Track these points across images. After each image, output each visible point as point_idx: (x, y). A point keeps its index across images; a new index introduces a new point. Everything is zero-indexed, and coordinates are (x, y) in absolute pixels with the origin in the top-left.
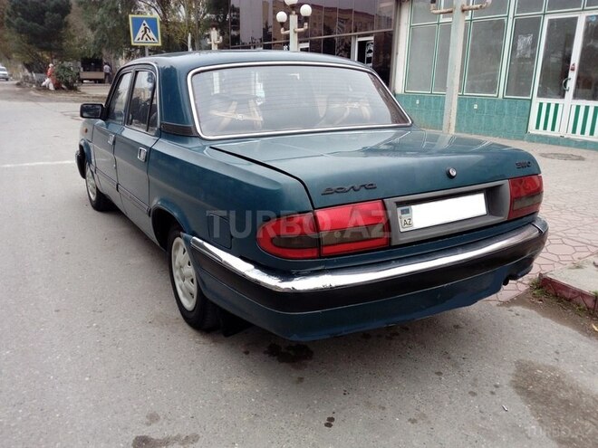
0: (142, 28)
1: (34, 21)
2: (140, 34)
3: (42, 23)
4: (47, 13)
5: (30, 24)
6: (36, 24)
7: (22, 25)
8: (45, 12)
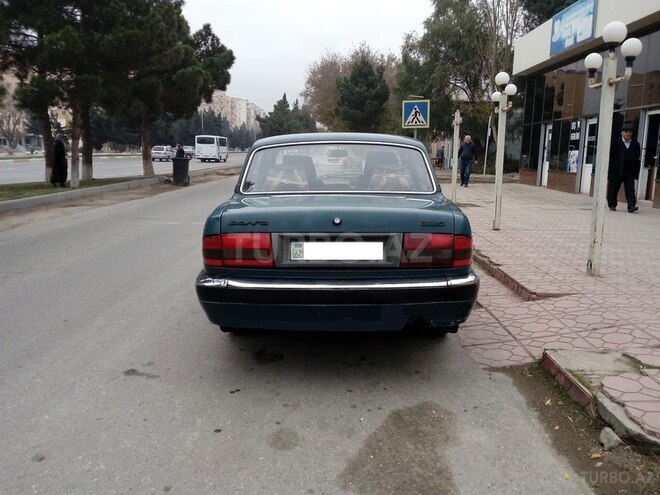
0: (413, 112)
1: (357, 109)
2: (410, 118)
3: (363, 111)
4: (368, 101)
5: (353, 111)
6: (358, 112)
7: (347, 112)
8: (366, 100)
